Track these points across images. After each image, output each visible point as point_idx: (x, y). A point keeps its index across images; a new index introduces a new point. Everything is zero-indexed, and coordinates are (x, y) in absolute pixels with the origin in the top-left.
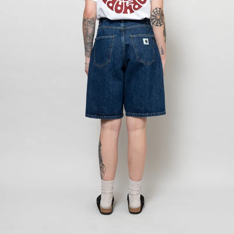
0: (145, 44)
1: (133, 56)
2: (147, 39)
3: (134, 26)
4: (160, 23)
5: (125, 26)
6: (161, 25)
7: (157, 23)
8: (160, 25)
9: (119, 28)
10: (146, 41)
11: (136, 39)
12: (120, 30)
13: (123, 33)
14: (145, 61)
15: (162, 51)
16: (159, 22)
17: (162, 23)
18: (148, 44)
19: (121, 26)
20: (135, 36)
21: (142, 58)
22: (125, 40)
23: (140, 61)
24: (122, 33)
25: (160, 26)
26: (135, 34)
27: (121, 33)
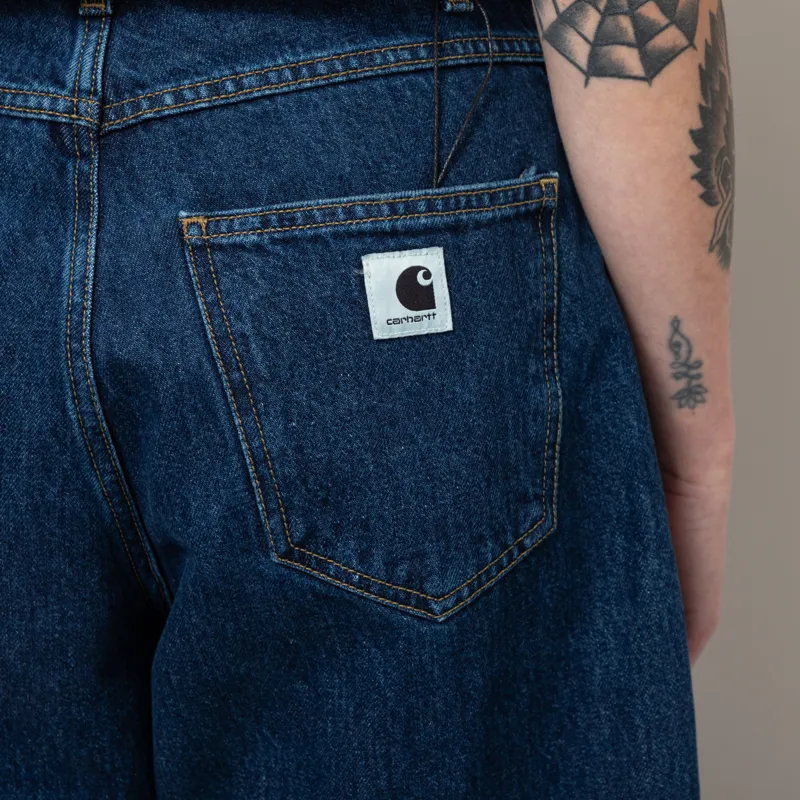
0: (397, 332)
1: (215, 510)
2: (432, 260)
3: (248, 72)
4: (644, 34)
5: (122, 70)
6: (654, 65)
7: (602, 39)
8: (645, 57)
9: (41, 101)
10: (412, 291)
11: (255, 264)
12: (54, 127)
13: (84, 177)
14: (391, 564)
15: (689, 369)
16: (625, 22)
17: (671, 37)
18: (441, 319)
19: (70, 78)
20: (243, 225)
21: (337, 528)
22: (110, 286)
23: (322, 567)
24: (72, 177)
25: (648, 78)
26: (252, 199)
27: (62, 171)
